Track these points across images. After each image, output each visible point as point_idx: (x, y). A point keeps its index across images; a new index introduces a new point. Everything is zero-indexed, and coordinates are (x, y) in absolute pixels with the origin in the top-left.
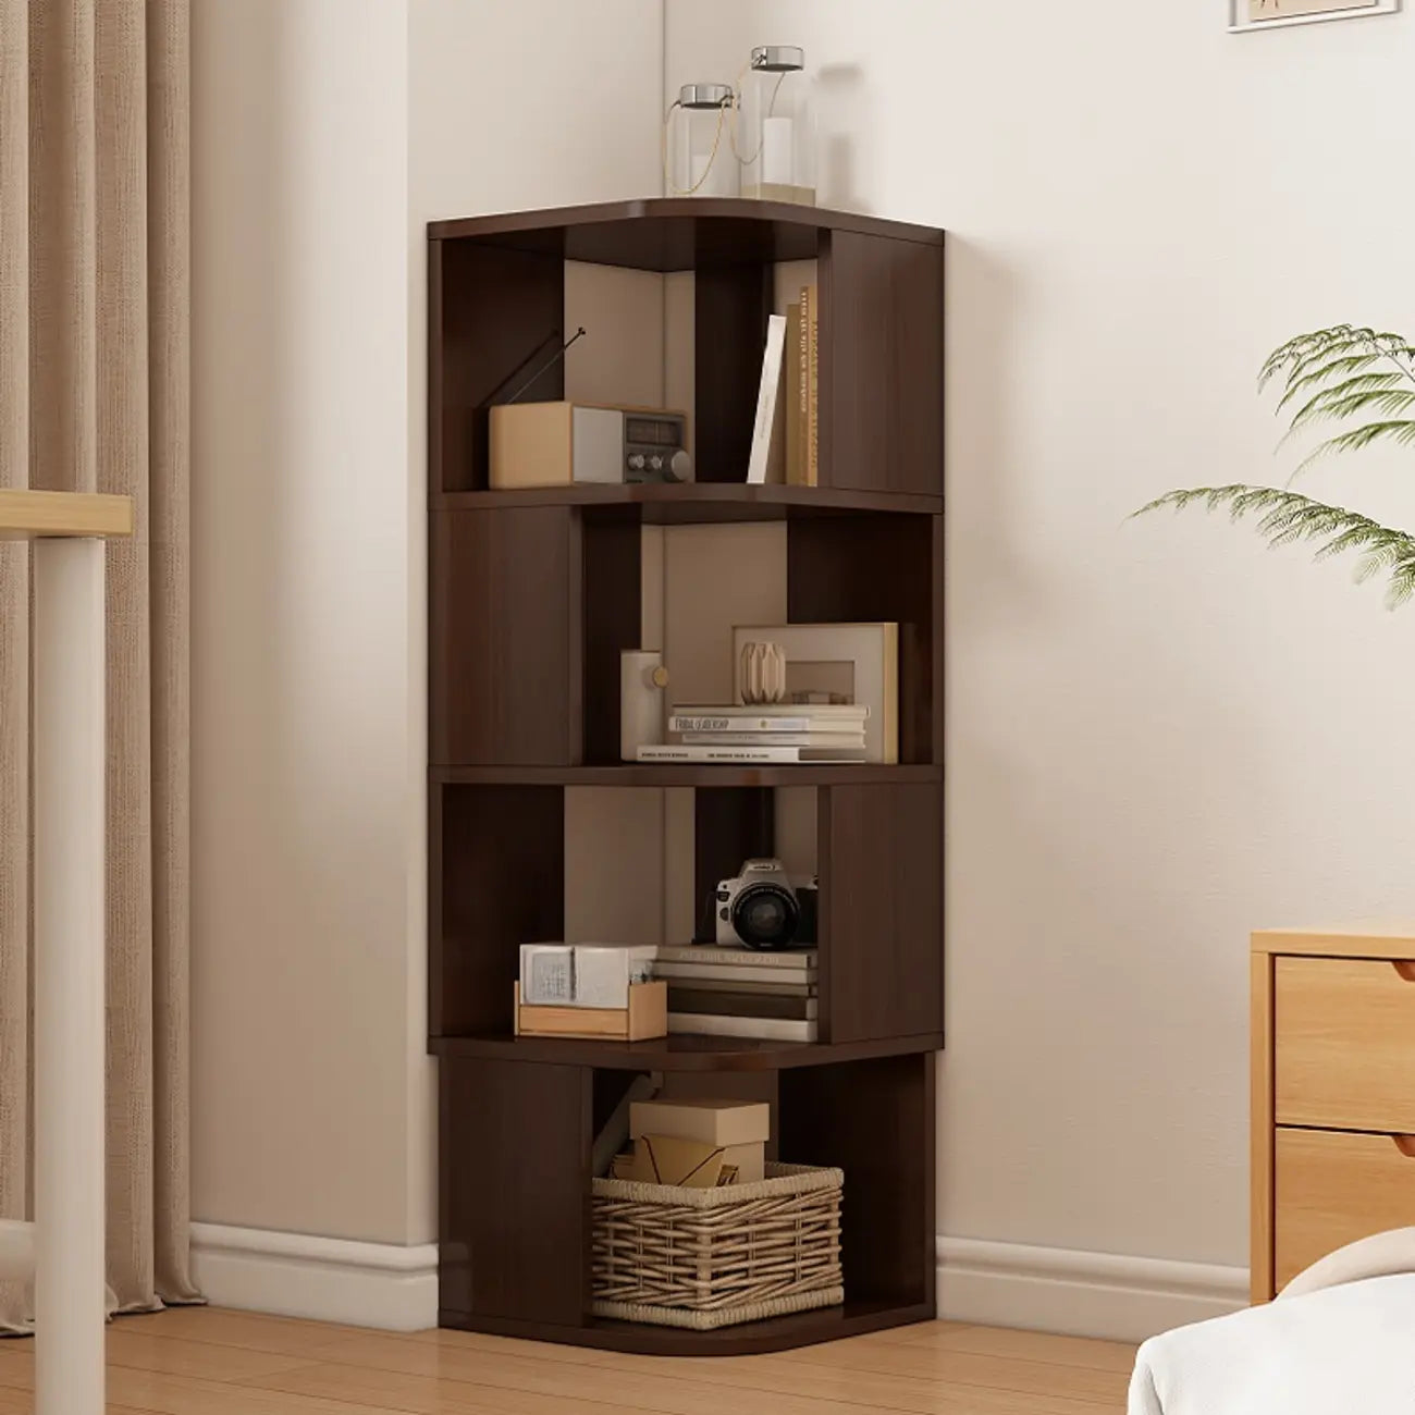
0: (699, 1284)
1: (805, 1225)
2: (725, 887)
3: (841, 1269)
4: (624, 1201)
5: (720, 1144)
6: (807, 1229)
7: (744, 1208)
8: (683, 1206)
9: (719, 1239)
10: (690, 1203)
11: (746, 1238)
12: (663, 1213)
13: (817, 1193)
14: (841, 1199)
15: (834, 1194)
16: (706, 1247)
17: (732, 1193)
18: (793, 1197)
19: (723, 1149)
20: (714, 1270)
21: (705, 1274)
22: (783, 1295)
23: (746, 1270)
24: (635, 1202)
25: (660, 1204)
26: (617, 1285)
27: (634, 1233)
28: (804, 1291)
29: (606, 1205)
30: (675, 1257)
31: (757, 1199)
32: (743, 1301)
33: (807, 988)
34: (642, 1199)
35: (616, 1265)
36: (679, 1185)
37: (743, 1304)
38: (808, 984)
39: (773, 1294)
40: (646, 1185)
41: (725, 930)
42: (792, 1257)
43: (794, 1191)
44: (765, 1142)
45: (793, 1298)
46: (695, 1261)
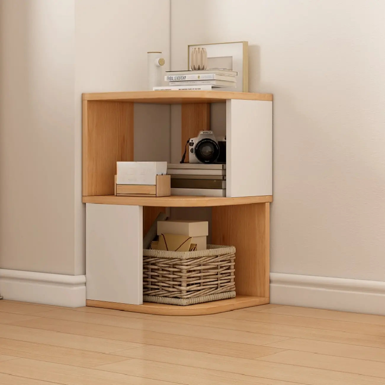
0: (182, 288)
1: (221, 267)
2: (192, 141)
3: (235, 284)
4: (155, 257)
5: (190, 236)
6: (222, 269)
7: (199, 260)
8: (176, 259)
9: (189, 271)
10: (179, 258)
11: (200, 271)
12: (169, 261)
13: (226, 255)
14: (235, 258)
15: (232, 256)
16: (185, 274)
17: (194, 254)
18: (217, 256)
19: (191, 238)
20: (188, 283)
21: (184, 284)
22: (213, 294)
23: (200, 283)
24: (158, 258)
25: (168, 258)
26: (152, 289)
27: (158, 269)
28: (221, 293)
29: (148, 259)
30: (173, 278)
31: (204, 257)
32: (199, 295)
33: (222, 177)
34: (161, 257)
35: (152, 282)
36: (175, 251)
37: (198, 297)
38: (222, 175)
39: (210, 293)
40: (163, 251)
41: (192, 157)
42: (216, 279)
43: (217, 254)
44: (207, 236)
45: (217, 295)
46: (180, 280)
